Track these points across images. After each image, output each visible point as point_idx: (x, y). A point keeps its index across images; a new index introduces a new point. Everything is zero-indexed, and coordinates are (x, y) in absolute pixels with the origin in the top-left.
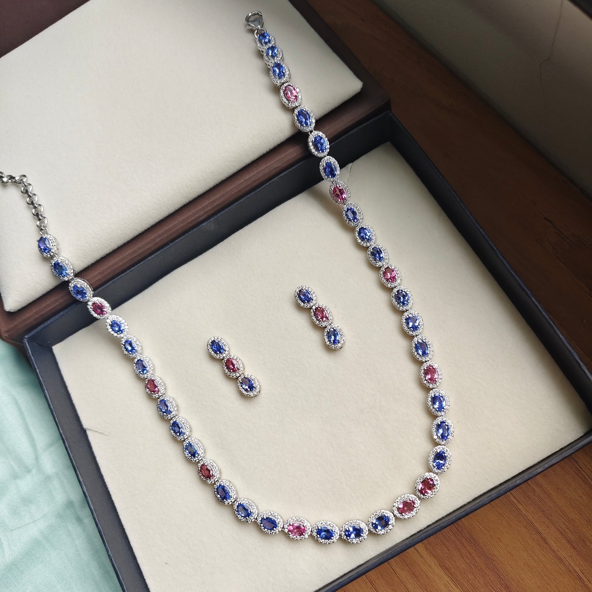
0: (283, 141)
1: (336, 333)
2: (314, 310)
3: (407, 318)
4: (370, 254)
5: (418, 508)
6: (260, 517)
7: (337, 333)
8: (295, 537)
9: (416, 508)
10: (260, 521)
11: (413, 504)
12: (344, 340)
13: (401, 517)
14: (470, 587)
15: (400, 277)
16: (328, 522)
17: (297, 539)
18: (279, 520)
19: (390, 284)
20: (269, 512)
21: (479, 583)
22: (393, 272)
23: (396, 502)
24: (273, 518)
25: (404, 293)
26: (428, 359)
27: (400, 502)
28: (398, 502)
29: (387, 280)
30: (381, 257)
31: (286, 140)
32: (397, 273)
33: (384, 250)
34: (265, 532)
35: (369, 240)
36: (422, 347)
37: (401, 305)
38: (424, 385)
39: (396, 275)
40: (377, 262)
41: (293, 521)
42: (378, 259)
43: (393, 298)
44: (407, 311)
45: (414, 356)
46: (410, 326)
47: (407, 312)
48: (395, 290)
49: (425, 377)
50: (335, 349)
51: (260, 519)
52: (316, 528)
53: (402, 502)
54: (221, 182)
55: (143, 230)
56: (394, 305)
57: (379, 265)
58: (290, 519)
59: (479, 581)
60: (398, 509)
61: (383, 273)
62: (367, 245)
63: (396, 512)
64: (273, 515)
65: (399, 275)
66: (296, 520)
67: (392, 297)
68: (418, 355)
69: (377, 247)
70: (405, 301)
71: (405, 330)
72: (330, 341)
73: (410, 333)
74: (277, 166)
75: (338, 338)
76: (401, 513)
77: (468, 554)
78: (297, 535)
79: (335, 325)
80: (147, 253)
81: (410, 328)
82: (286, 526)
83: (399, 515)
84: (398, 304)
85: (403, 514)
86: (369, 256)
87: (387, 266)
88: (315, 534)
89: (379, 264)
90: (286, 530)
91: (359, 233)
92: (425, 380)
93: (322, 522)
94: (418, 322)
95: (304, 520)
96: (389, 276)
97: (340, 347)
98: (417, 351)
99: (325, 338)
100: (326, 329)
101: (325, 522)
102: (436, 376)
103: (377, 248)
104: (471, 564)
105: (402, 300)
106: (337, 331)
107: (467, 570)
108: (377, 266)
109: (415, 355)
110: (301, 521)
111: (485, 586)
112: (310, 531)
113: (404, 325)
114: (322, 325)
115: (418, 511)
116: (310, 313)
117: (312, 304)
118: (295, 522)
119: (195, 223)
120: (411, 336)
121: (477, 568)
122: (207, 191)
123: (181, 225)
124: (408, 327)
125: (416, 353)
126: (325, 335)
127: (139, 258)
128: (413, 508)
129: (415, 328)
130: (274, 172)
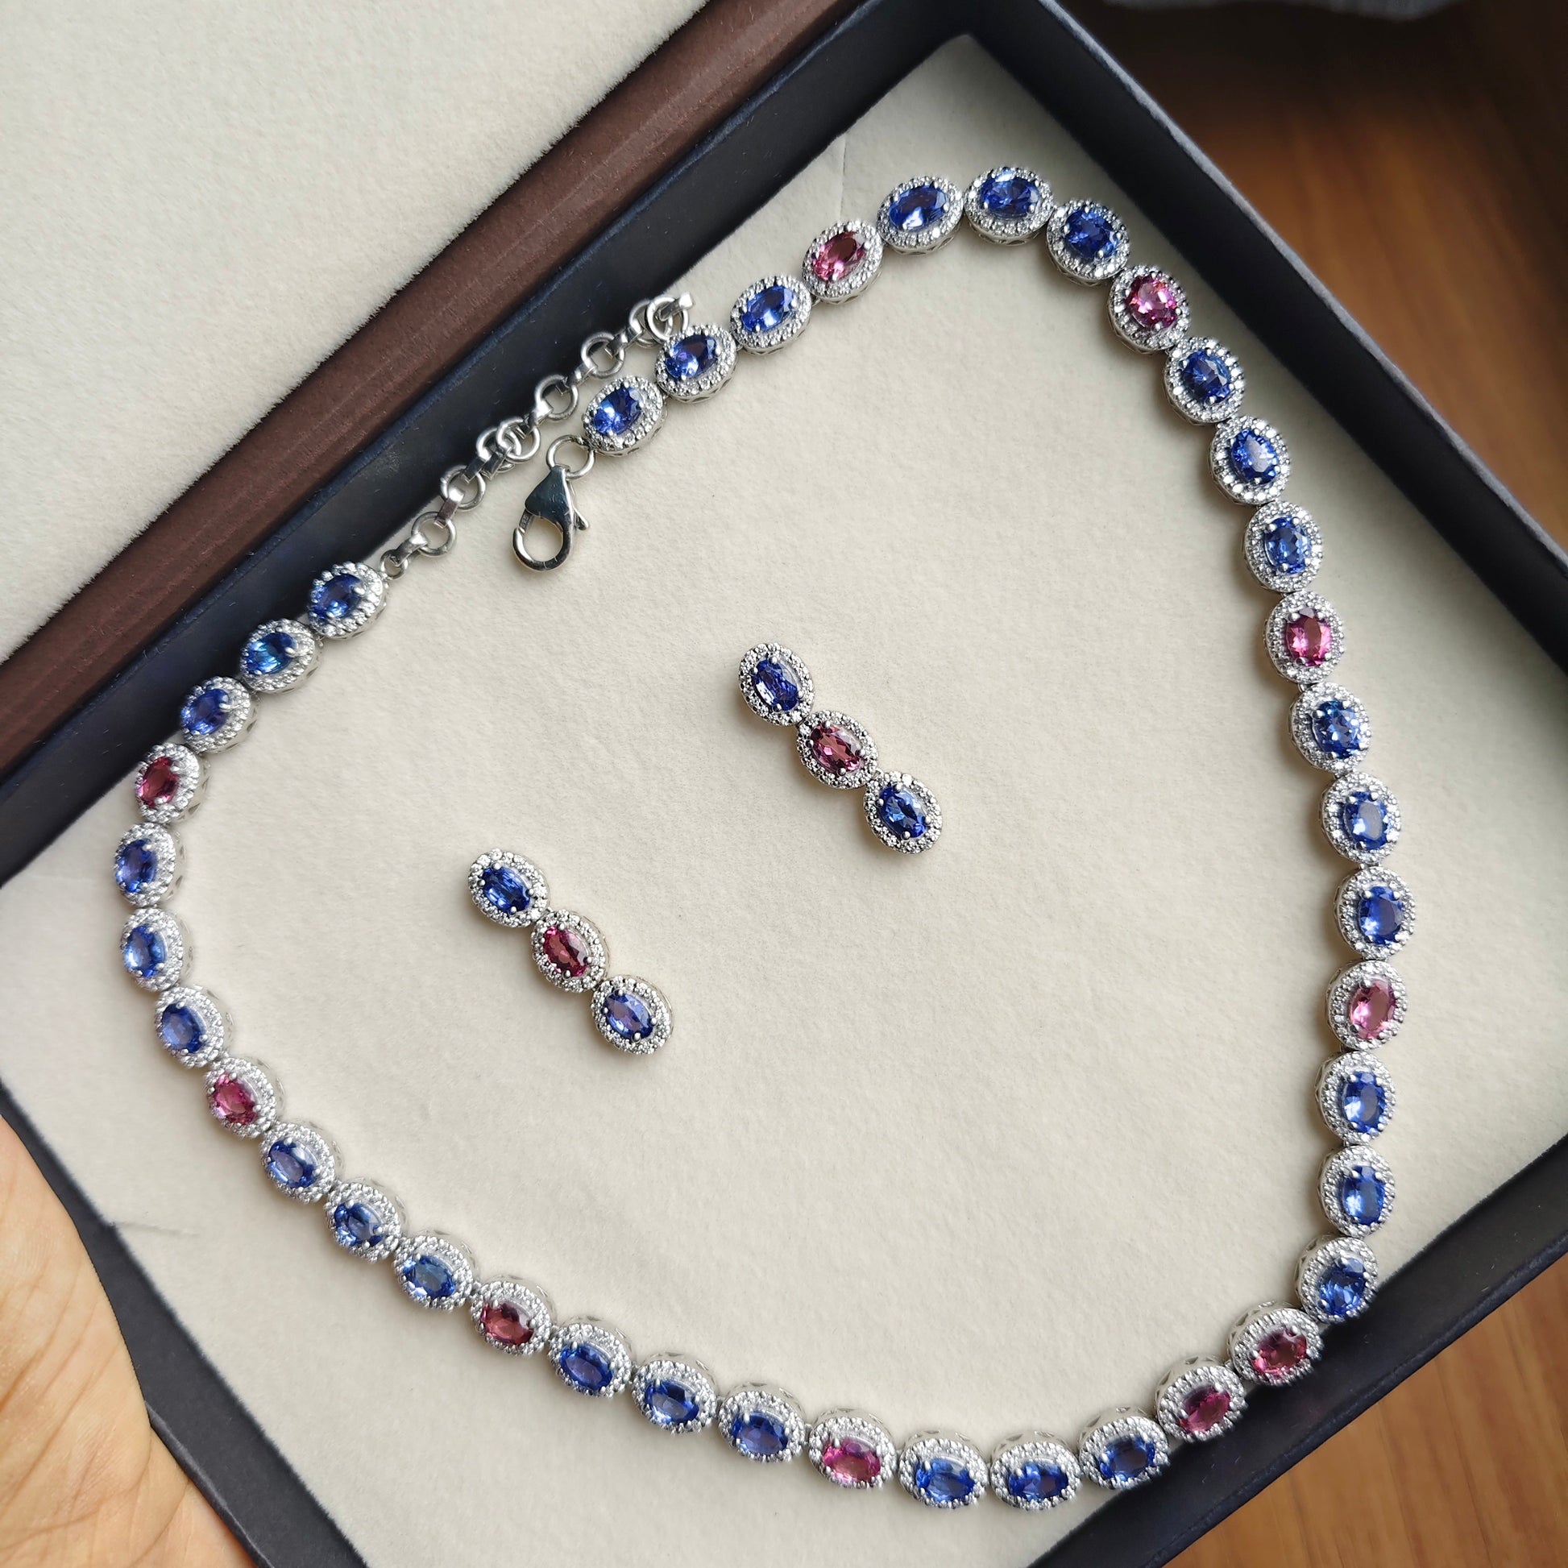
0: (596, 102)
31: (607, 95)
54: (392, 299)
74: (590, 202)
80: (174, 606)
119: (326, 467)
122: (349, 338)
123: (282, 483)
127: (150, 628)
130: (584, 228)
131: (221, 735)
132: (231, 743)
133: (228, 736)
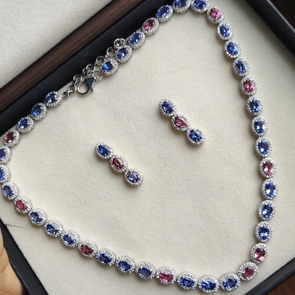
3: (256, 122)
6: (137, 268)
10: (138, 271)
11: (253, 270)
16: (190, 274)
18: (152, 269)
20: (144, 264)
24: (148, 268)
26: (267, 156)
28: (241, 269)
33: (246, 64)
35: (236, 53)
36: (264, 146)
38: (262, 175)
41: (163, 270)
46: (258, 128)
47: (257, 117)
52: (180, 277)
53: (244, 269)
55: (32, 63)
56: (248, 110)
58: (161, 269)
60: (243, 274)
62: (233, 57)
63: (241, 277)
64: (147, 266)
66: (166, 270)
71: (253, 131)
73: (256, 134)
81: (257, 130)
82: (158, 274)
85: (247, 277)
86: (234, 67)
88: (179, 281)
90: (158, 277)
91: (229, 47)
92: (263, 172)
93: (186, 273)
94: (264, 126)
95: (172, 270)
101: (188, 274)
102: (272, 170)
110: (169, 271)
112: (176, 278)
113: (253, 127)
115: (257, 274)
118: (165, 272)
125: (259, 150)
128: (254, 272)
129: (261, 131)
132: (27, 131)
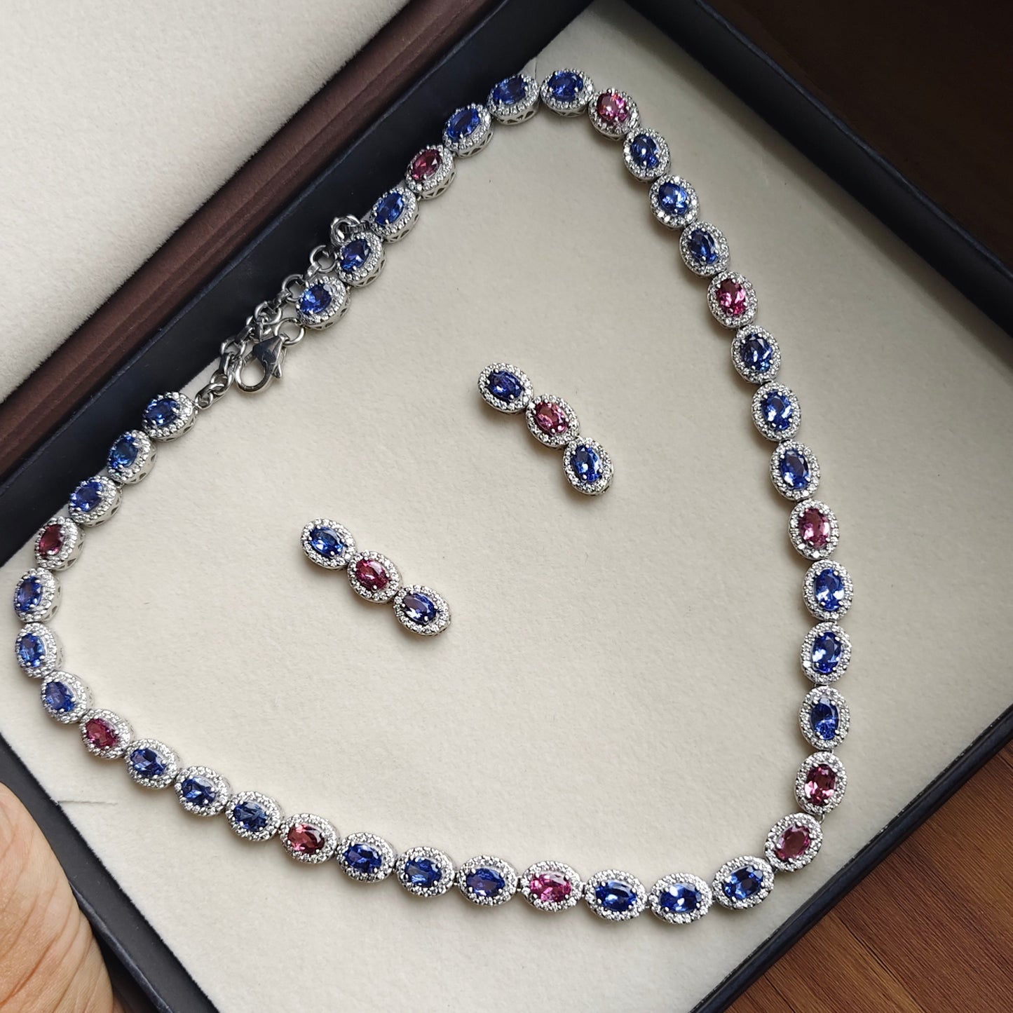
1: (591, 455)
2: (535, 412)
3: (766, 400)
4: (686, 245)
5: (819, 840)
6: (463, 874)
7: (594, 455)
8: (546, 904)
9: (813, 839)
10: (465, 883)
11: (805, 834)
12: (611, 471)
13: (789, 868)
14: (916, 966)
15: (756, 304)
16: (623, 873)
17: (551, 908)
18: (505, 870)
19: (730, 319)
20: (480, 858)
21: (937, 957)
22: (739, 293)
23: (770, 840)
24: (493, 870)
25: (761, 341)
26: (806, 493)
27: (778, 836)
28: (772, 838)
29: (725, 309)
30: (712, 252)
32: (747, 294)
33: (718, 238)
34: (480, 902)
35: (683, 211)
36: (795, 466)
37: (752, 369)
38: (801, 553)
39: (747, 299)
40: (701, 266)
41: (540, 869)
42: (704, 258)
43: (735, 353)
44: (765, 383)
45: (776, 487)
46: (771, 418)
47: (766, 386)
48: (742, 334)
49: (802, 535)
50: (594, 493)
51: (464, 878)
52: (594, 885)
53: (780, 836)
56: (738, 369)
57: (707, 273)
58: (534, 866)
59: (936, 950)
60: (777, 852)
61: (716, 292)
62: (678, 224)
63: (776, 861)
64: (491, 862)
65: (752, 298)
66: (548, 868)
67: (734, 350)
68: (784, 485)
69: (703, 230)
70: (763, 360)
71: (759, 428)
72: (579, 476)
73: (769, 435)
75: (596, 467)
76: (786, 861)
77: (907, 891)
78: (551, 901)
79: (587, 439)
81: (771, 422)
82: (525, 882)
83: (782, 866)
84: (747, 366)
85: (791, 860)
86: (684, 250)
87: (727, 276)
88: (590, 897)
89: (708, 269)
91: (661, 195)
92: (801, 543)
93: (610, 872)
94: (787, 411)
95: (566, 866)
96: (729, 299)
97: (604, 488)
98: (782, 476)
99: (568, 472)
100: (568, 449)
101: (615, 872)
102: (826, 529)
103: (702, 232)
104: (917, 913)
105: (755, 359)
106: (593, 451)
107: (907, 927)
108: (702, 273)
109: (778, 486)
110: (558, 870)
111: (952, 961)
112: (580, 890)
113: (758, 415)
114: (557, 443)
115: (819, 845)
116: (525, 419)
117: (526, 400)
118: (546, 873)
120: (770, 441)
121: (929, 922)
124: (765, 420)
125: (782, 481)
126: (566, 464)
128: (809, 840)
129: (782, 423)
131: (95, 513)
132: (100, 519)
133: (99, 514)
